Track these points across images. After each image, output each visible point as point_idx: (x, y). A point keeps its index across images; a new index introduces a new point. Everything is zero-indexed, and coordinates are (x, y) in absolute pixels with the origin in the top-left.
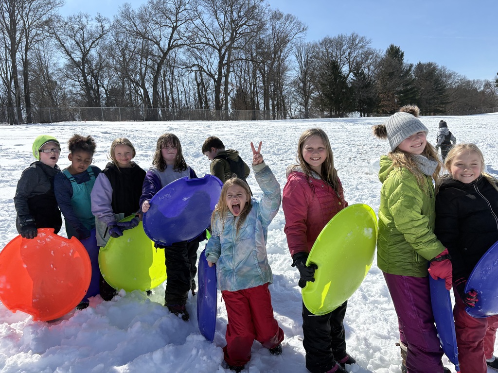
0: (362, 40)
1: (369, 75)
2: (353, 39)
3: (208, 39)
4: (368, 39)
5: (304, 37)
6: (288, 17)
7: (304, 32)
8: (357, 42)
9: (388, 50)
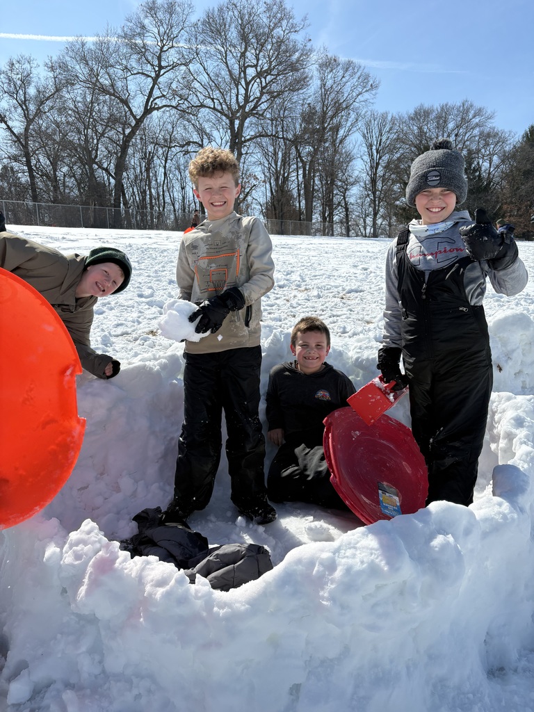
0: (479, 113)
1: (489, 173)
2: (464, 111)
3: (213, 99)
4: (489, 112)
5: (371, 101)
6: (348, 66)
7: (374, 92)
8: (471, 117)
9: (527, 134)
